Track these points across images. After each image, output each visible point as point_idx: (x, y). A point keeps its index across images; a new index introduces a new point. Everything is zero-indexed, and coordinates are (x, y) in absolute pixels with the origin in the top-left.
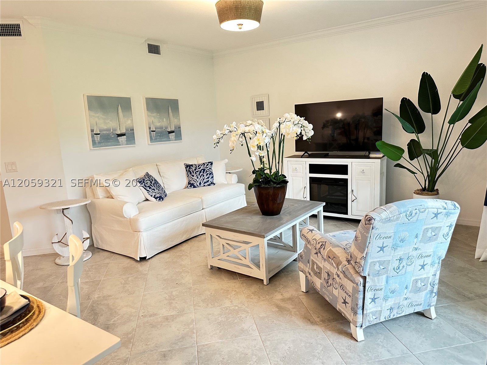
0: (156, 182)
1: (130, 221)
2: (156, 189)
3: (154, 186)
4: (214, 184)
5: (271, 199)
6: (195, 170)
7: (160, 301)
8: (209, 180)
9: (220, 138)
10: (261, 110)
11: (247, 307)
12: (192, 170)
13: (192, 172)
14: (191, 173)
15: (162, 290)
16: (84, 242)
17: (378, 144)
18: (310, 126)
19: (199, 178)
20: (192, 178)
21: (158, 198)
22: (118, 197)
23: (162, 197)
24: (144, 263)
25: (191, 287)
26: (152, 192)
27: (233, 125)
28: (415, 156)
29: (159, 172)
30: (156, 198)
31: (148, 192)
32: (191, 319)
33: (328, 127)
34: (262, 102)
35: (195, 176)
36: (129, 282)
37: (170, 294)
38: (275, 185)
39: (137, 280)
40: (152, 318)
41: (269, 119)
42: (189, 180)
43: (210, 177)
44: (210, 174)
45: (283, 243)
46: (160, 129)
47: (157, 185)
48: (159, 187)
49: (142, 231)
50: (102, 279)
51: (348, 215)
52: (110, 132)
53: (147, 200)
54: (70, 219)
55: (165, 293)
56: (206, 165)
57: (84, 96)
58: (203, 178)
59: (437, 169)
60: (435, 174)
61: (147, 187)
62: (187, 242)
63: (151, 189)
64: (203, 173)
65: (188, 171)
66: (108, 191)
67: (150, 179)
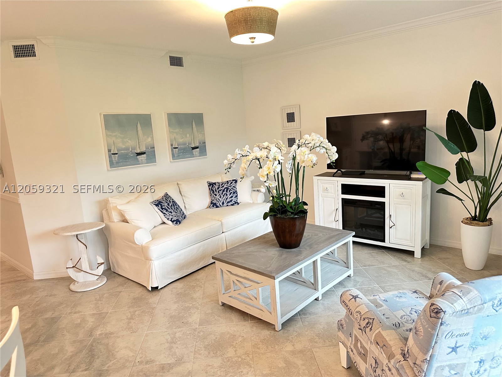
0: (174, 203)
1: (142, 249)
2: (173, 212)
3: (171, 208)
4: (238, 204)
5: (287, 230)
6: (218, 188)
7: (161, 344)
8: (232, 200)
9: (231, 164)
10: (291, 122)
11: (252, 360)
12: (215, 188)
13: (215, 191)
14: (213, 192)
15: (166, 330)
16: (98, 267)
17: (418, 164)
18: (333, 148)
19: (222, 198)
20: (215, 198)
21: (175, 222)
22: (132, 222)
23: (179, 220)
24: (156, 294)
25: (197, 328)
26: (169, 215)
27: (245, 149)
28: (464, 179)
29: (180, 192)
30: (173, 222)
31: (165, 215)
32: (188, 371)
33: (368, 140)
34: (292, 113)
35: (218, 195)
36: (135, 317)
37: (173, 336)
38: (292, 216)
39: (144, 314)
40: (147, 366)
41: (300, 132)
42: (212, 199)
43: (234, 196)
44: (234, 193)
45: (303, 278)
46: (184, 145)
47: (175, 207)
48: (177, 209)
49: (153, 259)
50: (110, 311)
51: (385, 242)
52: (129, 151)
53: (164, 223)
54: (84, 244)
55: (168, 333)
56: (230, 183)
57: (101, 115)
58: (226, 197)
59: (490, 195)
60: (487, 202)
61: (164, 210)
62: (205, 269)
63: (168, 212)
64: (227, 191)
65: (211, 189)
66: (123, 215)
67: (167, 200)
